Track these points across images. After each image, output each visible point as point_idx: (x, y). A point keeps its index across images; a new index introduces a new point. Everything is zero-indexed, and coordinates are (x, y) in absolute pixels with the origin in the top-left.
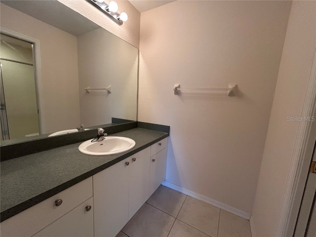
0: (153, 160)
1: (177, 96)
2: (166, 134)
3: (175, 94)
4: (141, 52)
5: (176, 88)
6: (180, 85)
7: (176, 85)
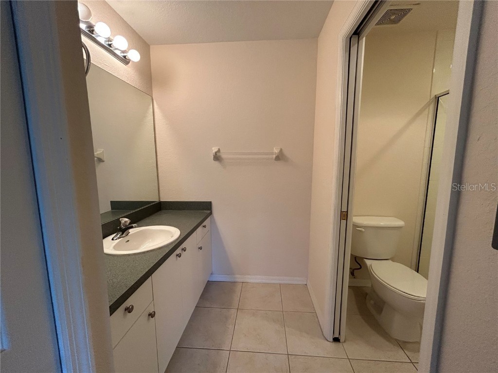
0: (199, 248)
1: (217, 163)
2: (209, 212)
3: (214, 160)
4: (156, 102)
5: (216, 153)
6: (219, 149)
7: (215, 150)
